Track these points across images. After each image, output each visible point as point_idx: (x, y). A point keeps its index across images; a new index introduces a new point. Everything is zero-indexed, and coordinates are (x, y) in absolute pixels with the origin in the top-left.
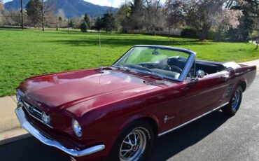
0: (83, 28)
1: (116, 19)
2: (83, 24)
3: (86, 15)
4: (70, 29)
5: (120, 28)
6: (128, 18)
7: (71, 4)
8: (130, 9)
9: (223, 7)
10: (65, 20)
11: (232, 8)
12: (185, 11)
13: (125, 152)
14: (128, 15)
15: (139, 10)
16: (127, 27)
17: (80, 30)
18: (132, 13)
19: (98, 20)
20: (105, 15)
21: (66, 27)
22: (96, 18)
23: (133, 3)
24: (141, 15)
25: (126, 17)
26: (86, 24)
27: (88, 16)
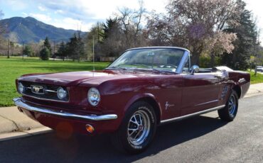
0: (43, 55)
1: (85, 45)
2: (44, 50)
3: (46, 40)
4: (25, 57)
5: (91, 55)
6: (101, 43)
7: (26, 27)
8: (103, 31)
9: (215, 30)
10: (17, 46)
11: (224, 30)
12: (170, 33)
13: (132, 131)
14: (101, 39)
15: (114, 34)
16: (100, 54)
17: (38, 58)
18: (106, 37)
19: (62, 45)
20: (72, 39)
21: (19, 55)
22: (59, 43)
23: (106, 25)
24: (118, 40)
25: (99, 42)
26: (47, 50)
27: (49, 41)
